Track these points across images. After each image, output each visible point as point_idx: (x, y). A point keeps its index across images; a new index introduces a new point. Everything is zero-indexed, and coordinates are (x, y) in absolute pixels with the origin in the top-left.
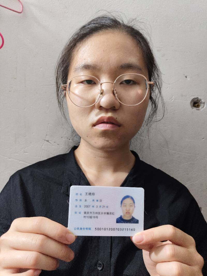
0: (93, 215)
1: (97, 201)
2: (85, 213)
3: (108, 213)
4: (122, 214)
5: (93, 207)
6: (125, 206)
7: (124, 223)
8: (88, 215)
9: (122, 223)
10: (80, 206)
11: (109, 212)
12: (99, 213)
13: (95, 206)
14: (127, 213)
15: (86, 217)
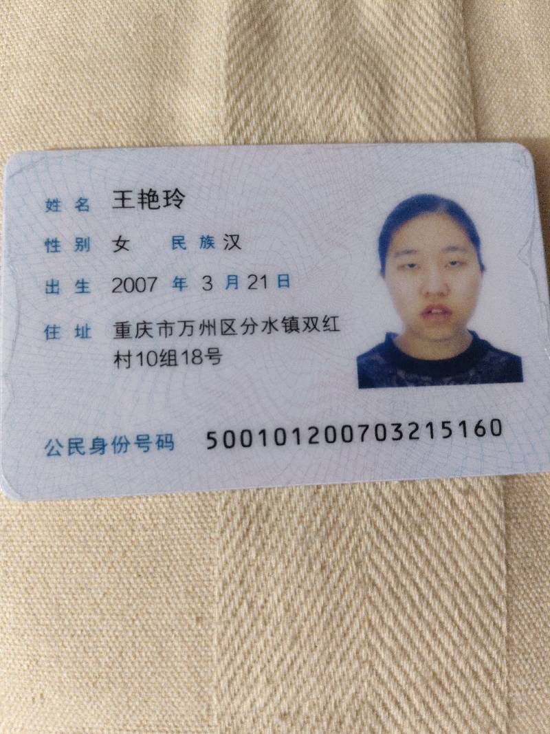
0: (179, 344)
1: (207, 242)
2: (122, 330)
3: (291, 325)
4: (396, 325)
5: (179, 283)
6: (412, 266)
7: (417, 383)
8: (145, 344)
9: (401, 383)
10: (82, 286)
11: (300, 312)
12: (228, 327)
13: (194, 281)
14: (428, 312)
15: (135, 360)
